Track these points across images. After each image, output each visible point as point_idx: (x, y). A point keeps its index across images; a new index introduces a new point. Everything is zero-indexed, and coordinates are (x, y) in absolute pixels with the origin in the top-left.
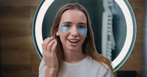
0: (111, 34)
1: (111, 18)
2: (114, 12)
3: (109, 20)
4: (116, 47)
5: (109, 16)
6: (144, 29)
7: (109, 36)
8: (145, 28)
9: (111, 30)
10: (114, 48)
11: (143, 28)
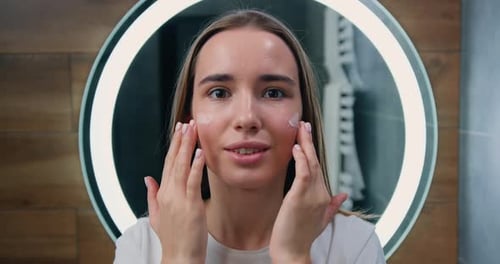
0: (350, 150)
1: (349, 101)
2: (360, 82)
3: (344, 107)
4: (365, 192)
5: (344, 95)
6: (462, 131)
7: (343, 158)
8: (466, 127)
9: (349, 138)
10: (359, 196)
11: (458, 127)
